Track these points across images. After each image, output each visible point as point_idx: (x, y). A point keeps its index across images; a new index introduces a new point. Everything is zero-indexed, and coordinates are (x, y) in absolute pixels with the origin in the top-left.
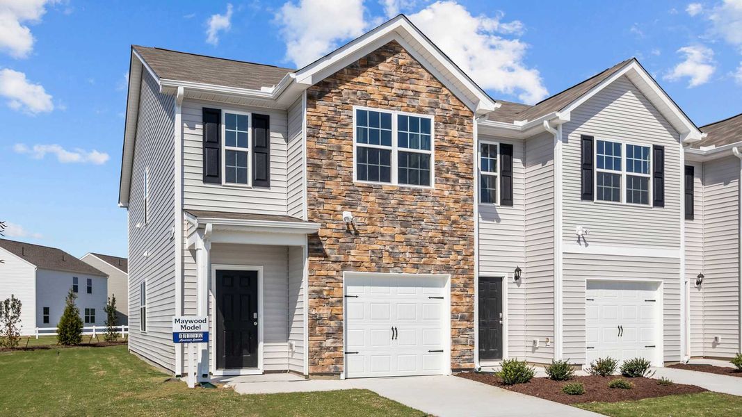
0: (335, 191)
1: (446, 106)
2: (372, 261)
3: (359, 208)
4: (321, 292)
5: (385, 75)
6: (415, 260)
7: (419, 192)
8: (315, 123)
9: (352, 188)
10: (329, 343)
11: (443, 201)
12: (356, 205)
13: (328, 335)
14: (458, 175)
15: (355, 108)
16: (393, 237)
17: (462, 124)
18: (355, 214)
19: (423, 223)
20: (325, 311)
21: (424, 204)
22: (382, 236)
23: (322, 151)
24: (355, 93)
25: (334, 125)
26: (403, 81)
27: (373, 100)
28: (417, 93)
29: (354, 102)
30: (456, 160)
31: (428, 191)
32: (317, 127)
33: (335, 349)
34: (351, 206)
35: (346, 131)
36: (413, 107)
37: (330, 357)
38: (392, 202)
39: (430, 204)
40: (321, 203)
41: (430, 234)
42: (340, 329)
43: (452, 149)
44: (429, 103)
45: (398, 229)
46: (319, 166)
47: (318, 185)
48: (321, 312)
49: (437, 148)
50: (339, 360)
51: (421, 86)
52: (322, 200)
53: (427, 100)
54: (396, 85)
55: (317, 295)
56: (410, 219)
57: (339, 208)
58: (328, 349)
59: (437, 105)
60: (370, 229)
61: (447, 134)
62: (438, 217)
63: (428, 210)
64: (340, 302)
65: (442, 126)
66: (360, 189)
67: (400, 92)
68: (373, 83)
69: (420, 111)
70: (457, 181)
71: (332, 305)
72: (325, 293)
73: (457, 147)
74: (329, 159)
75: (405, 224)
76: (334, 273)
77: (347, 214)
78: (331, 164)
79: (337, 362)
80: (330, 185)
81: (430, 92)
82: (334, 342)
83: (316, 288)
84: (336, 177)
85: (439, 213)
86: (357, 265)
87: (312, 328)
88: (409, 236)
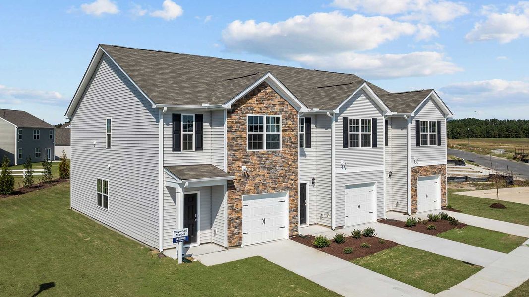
0: (239, 157)
1: (287, 110)
2: (255, 188)
3: (249, 164)
4: (233, 206)
5: (261, 98)
6: (273, 186)
7: (275, 153)
8: (230, 125)
9: (246, 154)
10: (236, 231)
11: (285, 156)
12: (248, 162)
13: (236, 227)
14: (291, 143)
15: (248, 115)
16: (264, 176)
17: (293, 118)
18: (248, 167)
19: (277, 167)
20: (235, 216)
21: (277, 158)
22: (259, 176)
23: (233, 138)
24: (248, 108)
25: (239, 125)
26: (268, 100)
27: (255, 111)
28: (274, 105)
29: (247, 113)
30: (291, 136)
31: (279, 152)
32: (231, 126)
33: (239, 233)
34: (245, 163)
35: (244, 127)
36: (273, 112)
37: (237, 237)
38: (264, 159)
39: (280, 158)
40: (233, 163)
41: (280, 172)
42: (241, 223)
43: (289, 130)
44: (280, 109)
45: (266, 172)
46: (232, 146)
47: (232, 155)
48: (233, 216)
49: (282, 131)
50: (241, 238)
51: (276, 102)
52: (233, 162)
53: (279, 108)
54: (265, 102)
55: (231, 208)
56: (271, 166)
57: (241, 165)
58: (236, 234)
59: (282, 110)
60: (254, 173)
61: (287, 123)
62: (284, 164)
63: (278, 160)
64: (241, 210)
65: (285, 120)
66: (250, 154)
67: (267, 106)
68: (255, 103)
69: (276, 114)
70: (291, 146)
71: (238, 212)
72: (235, 207)
73: (291, 129)
74: (237, 141)
75: (269, 169)
76: (239, 197)
77: (244, 168)
78: (238, 144)
79: (240, 240)
80: (237, 154)
81: (280, 104)
82: (239, 230)
83: (231, 205)
84: (239, 150)
85: (284, 162)
86: (248, 191)
87: (229, 225)
88: (271, 174)
